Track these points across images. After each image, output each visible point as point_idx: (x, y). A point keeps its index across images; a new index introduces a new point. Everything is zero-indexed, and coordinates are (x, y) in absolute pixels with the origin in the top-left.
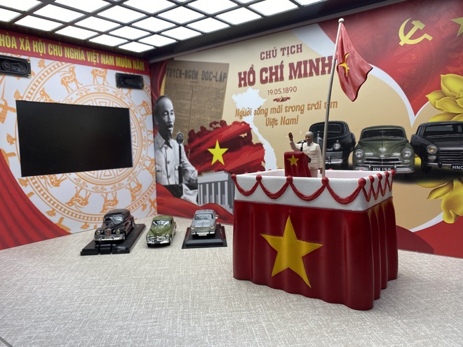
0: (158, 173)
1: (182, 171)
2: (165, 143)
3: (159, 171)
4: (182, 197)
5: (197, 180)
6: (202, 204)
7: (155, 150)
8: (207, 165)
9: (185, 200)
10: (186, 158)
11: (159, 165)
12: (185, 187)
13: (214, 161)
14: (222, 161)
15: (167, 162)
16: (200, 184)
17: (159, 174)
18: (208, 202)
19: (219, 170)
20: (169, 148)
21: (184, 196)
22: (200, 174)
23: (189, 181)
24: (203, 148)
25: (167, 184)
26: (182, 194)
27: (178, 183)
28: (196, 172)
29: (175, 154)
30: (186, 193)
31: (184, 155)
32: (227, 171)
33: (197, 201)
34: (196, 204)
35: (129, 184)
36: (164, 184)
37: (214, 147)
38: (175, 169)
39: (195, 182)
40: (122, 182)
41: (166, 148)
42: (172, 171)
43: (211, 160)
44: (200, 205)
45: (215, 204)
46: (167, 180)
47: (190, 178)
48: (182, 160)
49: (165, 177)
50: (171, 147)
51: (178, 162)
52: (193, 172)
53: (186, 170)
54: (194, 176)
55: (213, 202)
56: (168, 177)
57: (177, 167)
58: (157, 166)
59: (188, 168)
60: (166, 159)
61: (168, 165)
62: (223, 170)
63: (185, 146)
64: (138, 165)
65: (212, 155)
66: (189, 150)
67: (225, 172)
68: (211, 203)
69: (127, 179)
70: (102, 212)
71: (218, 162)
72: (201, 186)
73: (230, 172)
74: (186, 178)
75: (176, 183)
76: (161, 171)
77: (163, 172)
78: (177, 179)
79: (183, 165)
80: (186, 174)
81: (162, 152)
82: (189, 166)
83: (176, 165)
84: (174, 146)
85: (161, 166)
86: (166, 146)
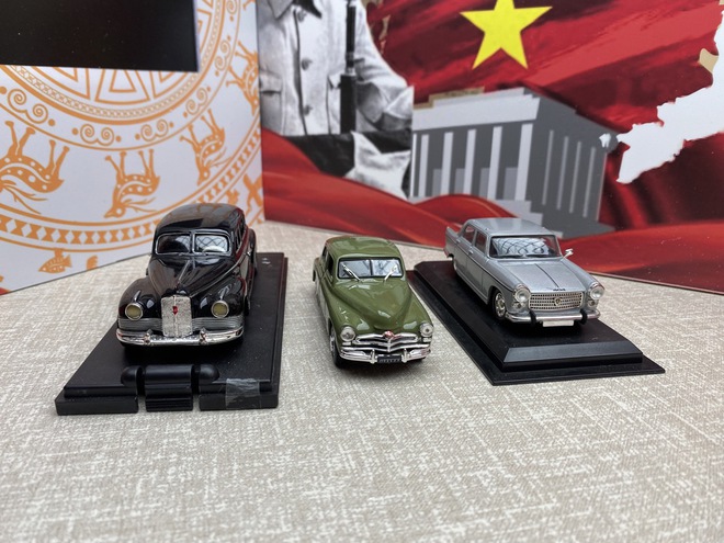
0: (268, 99)
1: (354, 91)
2: (295, 2)
3: (270, 93)
4: (351, 175)
5: (409, 121)
6: (422, 196)
7: (260, 26)
8: (454, 69)
9: (360, 184)
10: (371, 47)
11: (270, 73)
12: (361, 142)
13: (485, 52)
14: (518, 53)
15: (300, 64)
16: (420, 133)
17: (273, 101)
18: (445, 190)
19: (503, 86)
20: (310, 18)
21: (359, 170)
22: (421, 99)
23: (379, 124)
24: (442, 9)
25: (300, 132)
26: (351, 164)
27: (337, 130)
28: (409, 94)
29: (330, 34)
30: (364, 162)
31: (364, 35)
32: (530, 88)
33: (405, 186)
34: (400, 194)
35: (190, 127)
36: (288, 133)
37: (486, 4)
38: (331, 86)
39: (400, 127)
40: (168, 118)
42: (316, 91)
43: (476, 49)
44: (413, 200)
45: (475, 195)
46: (298, 122)
47: (384, 115)
48: (356, 56)
49: (291, 110)
50: (318, 14)
51: (342, 61)
52: (396, 92)
53: (371, 90)
54: (397, 108)
55: (467, 190)
56: (304, 111)
57: (336, 80)
58: (264, 78)
59: (377, 81)
60: (297, 54)
61: (303, 73)
62: (519, 84)
63: (371, 8)
64: (213, 68)
65: (478, 35)
66: (386, 20)
67: (525, 93)
68: (457, 191)
69: (182, 108)
70: (112, 212)
71: (501, 57)
72: (425, 139)
73: (548, 92)
74: (370, 116)
75: (330, 129)
76: (280, 93)
77: (283, 97)
78: (334, 116)
79: (358, 71)
80: (371, 102)
81: (283, 30)
82: (384, 74)
83: (332, 72)
84: (329, 9)
85: (278, 77)
86: (299, 9)
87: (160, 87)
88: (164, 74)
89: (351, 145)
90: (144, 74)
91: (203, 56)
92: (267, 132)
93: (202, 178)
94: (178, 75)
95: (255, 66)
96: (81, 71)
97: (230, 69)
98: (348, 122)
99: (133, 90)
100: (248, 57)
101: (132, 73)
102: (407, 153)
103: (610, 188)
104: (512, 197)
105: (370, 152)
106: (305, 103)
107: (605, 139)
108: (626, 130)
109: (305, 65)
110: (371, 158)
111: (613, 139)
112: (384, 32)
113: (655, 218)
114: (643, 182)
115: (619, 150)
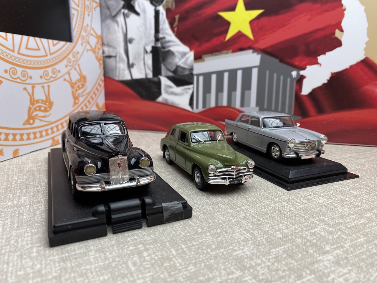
0: (108, 60)
2: (124, 7)
3: (109, 57)
4: (160, 99)
5: (192, 69)
6: (201, 108)
7: (103, 20)
8: (215, 41)
9: (165, 104)
10: (169, 31)
11: (109, 46)
12: (165, 81)
13: (231, 33)
14: (248, 33)
15: (127, 41)
16: (198, 75)
17: (111, 62)
18: (213, 104)
19: (242, 49)
20: (133, 16)
21: (164, 97)
22: (198, 57)
23: (175, 72)
24: (208, 11)
25: (128, 77)
26: (160, 94)
27: (150, 75)
28: (191, 55)
29: (145, 24)
30: (167, 92)
31: (165, 24)
32: (256, 50)
33: (191, 104)
34: (189, 108)
35: (69, 73)
36: (121, 79)
37: (232, 8)
39: (187, 73)
41: (125, 16)
42: (138, 55)
43: (226, 31)
44: (195, 110)
45: (229, 106)
46: (127, 72)
47: (178, 67)
48: (161, 36)
49: (123, 66)
50: (137, 14)
51: (152, 38)
52: (184, 54)
53: (170, 53)
54: (185, 63)
55: (225, 103)
56: (130, 66)
57: (149, 49)
58: (106, 49)
59: (173, 49)
60: (126, 35)
61: (130, 46)
62: (250, 48)
63: (168, 11)
64: (80, 41)
65: (227, 24)
66: (177, 17)
67: (253, 52)
68: (219, 105)
69: (65, 62)
70: (27, 122)
71: (240, 35)
72: (201, 78)
73: (265, 52)
74: (169, 67)
75: (146, 75)
76: (115, 57)
77: (118, 59)
78: (149, 68)
79: (162, 44)
80: (170, 60)
81: (117, 22)
82: (177, 45)
83: (146, 45)
84: (144, 11)
85: (114, 48)
86: (126, 11)
87: (53, 49)
88: (55, 42)
89: (159, 83)
90: (44, 41)
91: (75, 33)
92: (108, 78)
93: (75, 103)
94: (62, 43)
95: (100, 42)
96: (10, 35)
97: (88, 43)
98: (157, 71)
99: (39, 49)
100: (97, 37)
101: (38, 39)
102: (191, 86)
103: (298, 97)
104: (249, 105)
105: (170, 87)
106: (131, 62)
107: (294, 74)
108: (304, 68)
109: (131, 41)
110: (171, 90)
111: (298, 74)
112: (176, 23)
113: (320, 111)
114: (314, 93)
115: (301, 79)
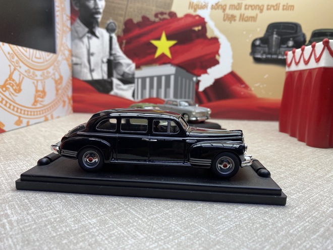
0: (76, 67)
2: (88, 32)
3: (76, 64)
5: (133, 74)
6: (140, 99)
7: (72, 40)
8: (148, 58)
10: (119, 50)
11: (76, 57)
13: (158, 54)
14: (168, 54)
15: (90, 54)
16: (138, 78)
17: (78, 68)
18: (147, 97)
19: (165, 64)
20: (94, 39)
21: (115, 91)
22: (138, 67)
24: (144, 39)
28: (133, 66)
29: (102, 44)
31: (116, 46)
32: (173, 64)
35: (54, 74)
36: (84, 79)
37: (159, 39)
39: (130, 76)
40: (49, 70)
41: (89, 38)
43: (155, 52)
44: (136, 100)
45: (157, 97)
46: (89, 75)
47: (124, 72)
48: (113, 52)
49: (86, 70)
50: (97, 37)
51: (108, 54)
52: (128, 65)
53: (119, 64)
54: (130, 70)
55: (155, 95)
56: (91, 71)
57: (105, 60)
58: (74, 59)
59: (121, 61)
60: (89, 51)
62: (169, 63)
63: (119, 38)
64: (60, 54)
65: (155, 48)
66: (124, 41)
67: (171, 66)
68: (152, 96)
70: (34, 104)
71: (163, 55)
72: (140, 81)
73: (179, 66)
74: (119, 72)
75: (103, 77)
76: (81, 64)
77: (83, 66)
79: (114, 57)
80: (119, 68)
81: (83, 42)
82: (125, 59)
83: (103, 57)
84: (102, 36)
85: (80, 58)
86: (89, 35)
92: (75, 79)
97: (64, 54)
98: (110, 74)
99: (41, 58)
101: (40, 52)
103: (197, 93)
104: (169, 97)
105: (119, 85)
106: (92, 67)
107: (195, 79)
108: (199, 75)
109: (92, 54)
110: (120, 87)
111: (197, 79)
112: (124, 45)
113: (209, 100)
114: (206, 90)
115: (198, 82)
